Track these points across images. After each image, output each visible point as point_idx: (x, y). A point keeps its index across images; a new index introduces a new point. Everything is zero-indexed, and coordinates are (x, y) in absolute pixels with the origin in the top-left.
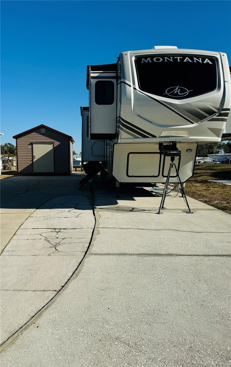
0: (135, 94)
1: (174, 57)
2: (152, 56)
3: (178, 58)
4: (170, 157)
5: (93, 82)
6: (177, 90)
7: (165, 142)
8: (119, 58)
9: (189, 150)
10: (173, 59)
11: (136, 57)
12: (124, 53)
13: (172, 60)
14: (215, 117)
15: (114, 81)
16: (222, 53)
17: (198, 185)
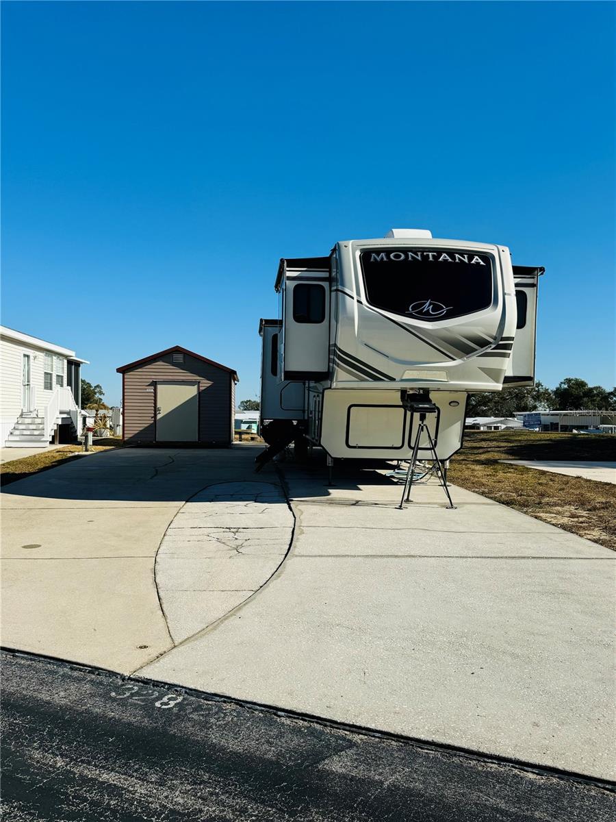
0: (361, 311)
1: (423, 252)
2: (388, 251)
3: (430, 254)
4: (419, 414)
5: (291, 285)
6: (427, 306)
7: (412, 389)
8: (334, 250)
9: (453, 403)
10: (422, 255)
11: (362, 251)
12: (342, 243)
13: (419, 258)
14: (489, 350)
15: (325, 285)
16: (501, 248)
17: (478, 467)
